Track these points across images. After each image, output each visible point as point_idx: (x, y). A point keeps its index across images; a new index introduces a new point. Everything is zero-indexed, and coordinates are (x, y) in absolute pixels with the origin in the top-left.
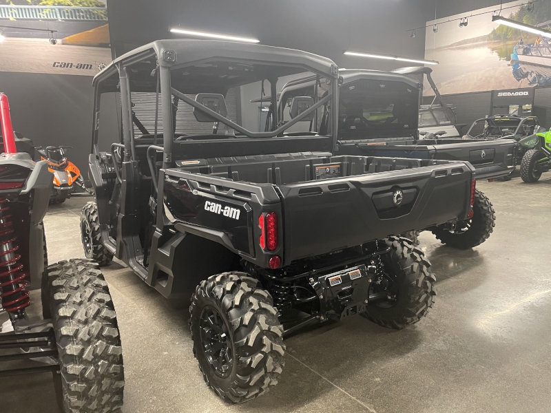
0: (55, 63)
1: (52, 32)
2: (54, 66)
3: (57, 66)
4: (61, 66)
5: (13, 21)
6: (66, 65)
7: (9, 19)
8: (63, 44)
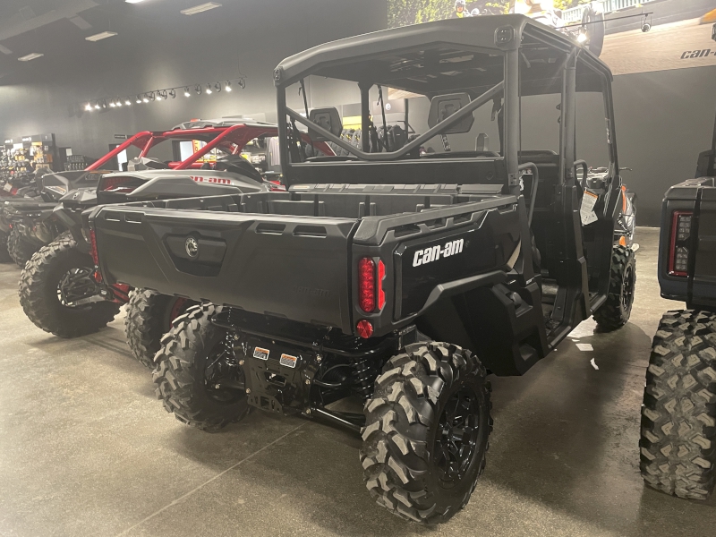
0: (685, 53)
1: (646, 15)
2: (682, 57)
3: (687, 57)
4: (692, 56)
5: (639, 8)
6: (699, 54)
7: (634, 7)
8: (700, 24)
